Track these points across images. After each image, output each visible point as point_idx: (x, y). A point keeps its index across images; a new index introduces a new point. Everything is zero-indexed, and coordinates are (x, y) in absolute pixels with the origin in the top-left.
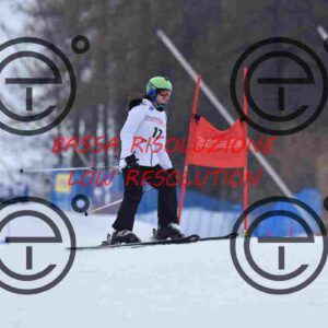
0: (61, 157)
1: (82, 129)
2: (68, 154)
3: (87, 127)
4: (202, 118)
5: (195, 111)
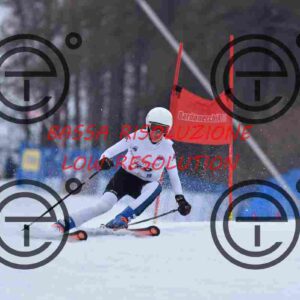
4: (183, 90)
5: (176, 83)
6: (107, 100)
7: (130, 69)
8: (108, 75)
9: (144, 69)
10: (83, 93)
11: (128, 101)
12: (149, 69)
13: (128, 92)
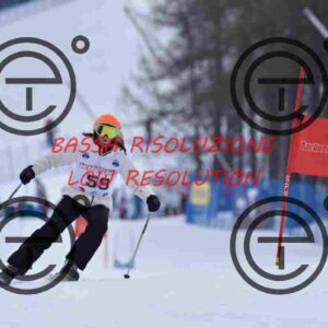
0: (199, 163)
1: (224, 129)
2: (207, 159)
3: (230, 126)
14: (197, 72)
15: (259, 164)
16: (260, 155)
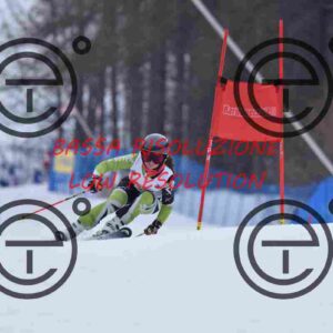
4: (228, 82)
5: (221, 74)
6: (146, 94)
7: (172, 58)
8: (147, 66)
9: (187, 58)
10: (121, 87)
11: (170, 94)
12: (192, 59)
13: (170, 84)
14: (60, 39)
15: (121, 134)
16: (121, 124)
